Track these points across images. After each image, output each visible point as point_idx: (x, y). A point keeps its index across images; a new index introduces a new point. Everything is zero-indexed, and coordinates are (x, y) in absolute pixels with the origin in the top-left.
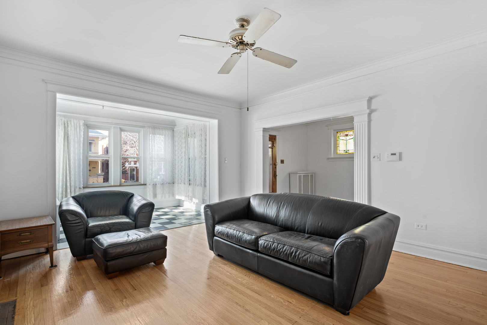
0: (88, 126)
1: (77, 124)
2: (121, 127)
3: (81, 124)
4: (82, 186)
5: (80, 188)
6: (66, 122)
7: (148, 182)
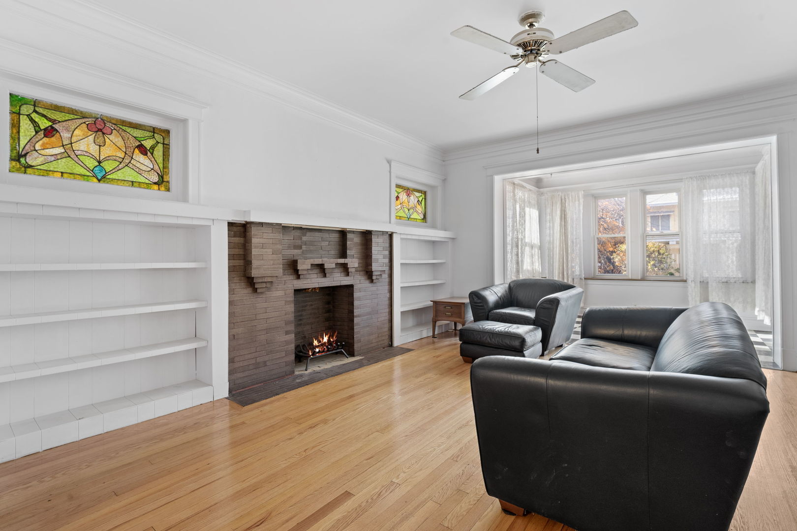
0: (595, 197)
1: (575, 197)
2: (642, 188)
3: (581, 196)
4: (583, 276)
5: (581, 279)
6: (563, 197)
7: (691, 277)
